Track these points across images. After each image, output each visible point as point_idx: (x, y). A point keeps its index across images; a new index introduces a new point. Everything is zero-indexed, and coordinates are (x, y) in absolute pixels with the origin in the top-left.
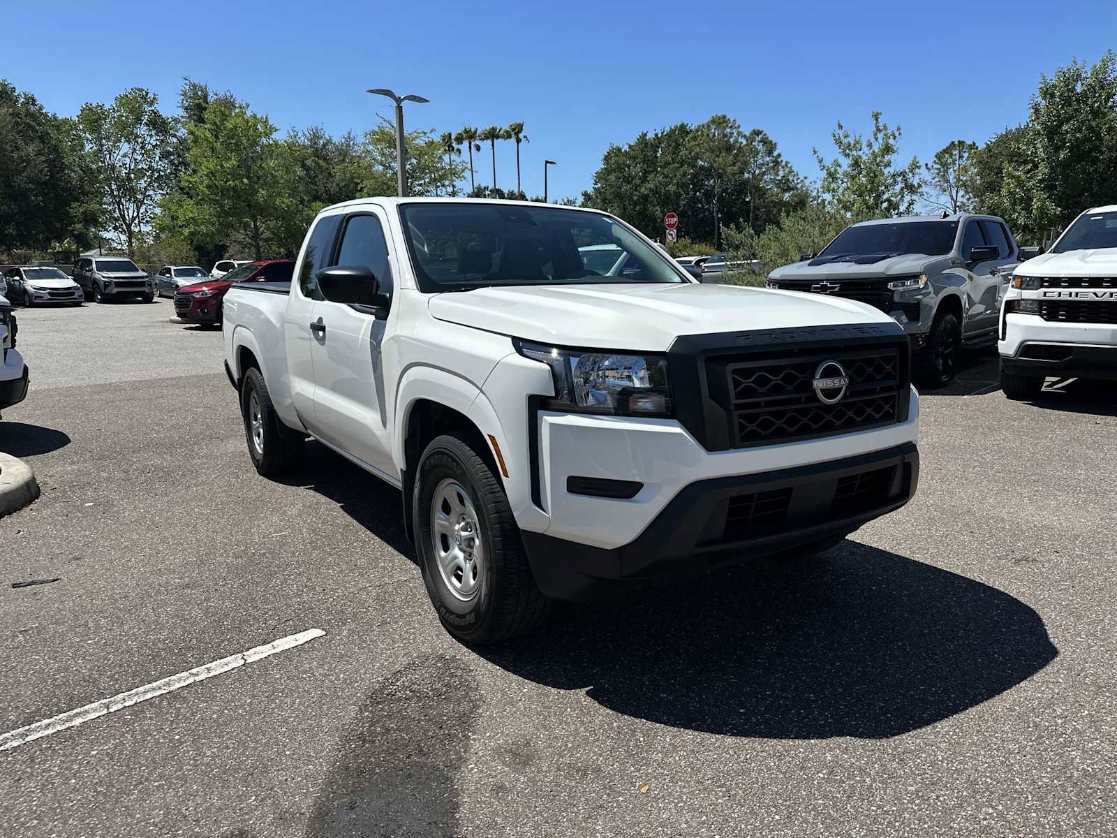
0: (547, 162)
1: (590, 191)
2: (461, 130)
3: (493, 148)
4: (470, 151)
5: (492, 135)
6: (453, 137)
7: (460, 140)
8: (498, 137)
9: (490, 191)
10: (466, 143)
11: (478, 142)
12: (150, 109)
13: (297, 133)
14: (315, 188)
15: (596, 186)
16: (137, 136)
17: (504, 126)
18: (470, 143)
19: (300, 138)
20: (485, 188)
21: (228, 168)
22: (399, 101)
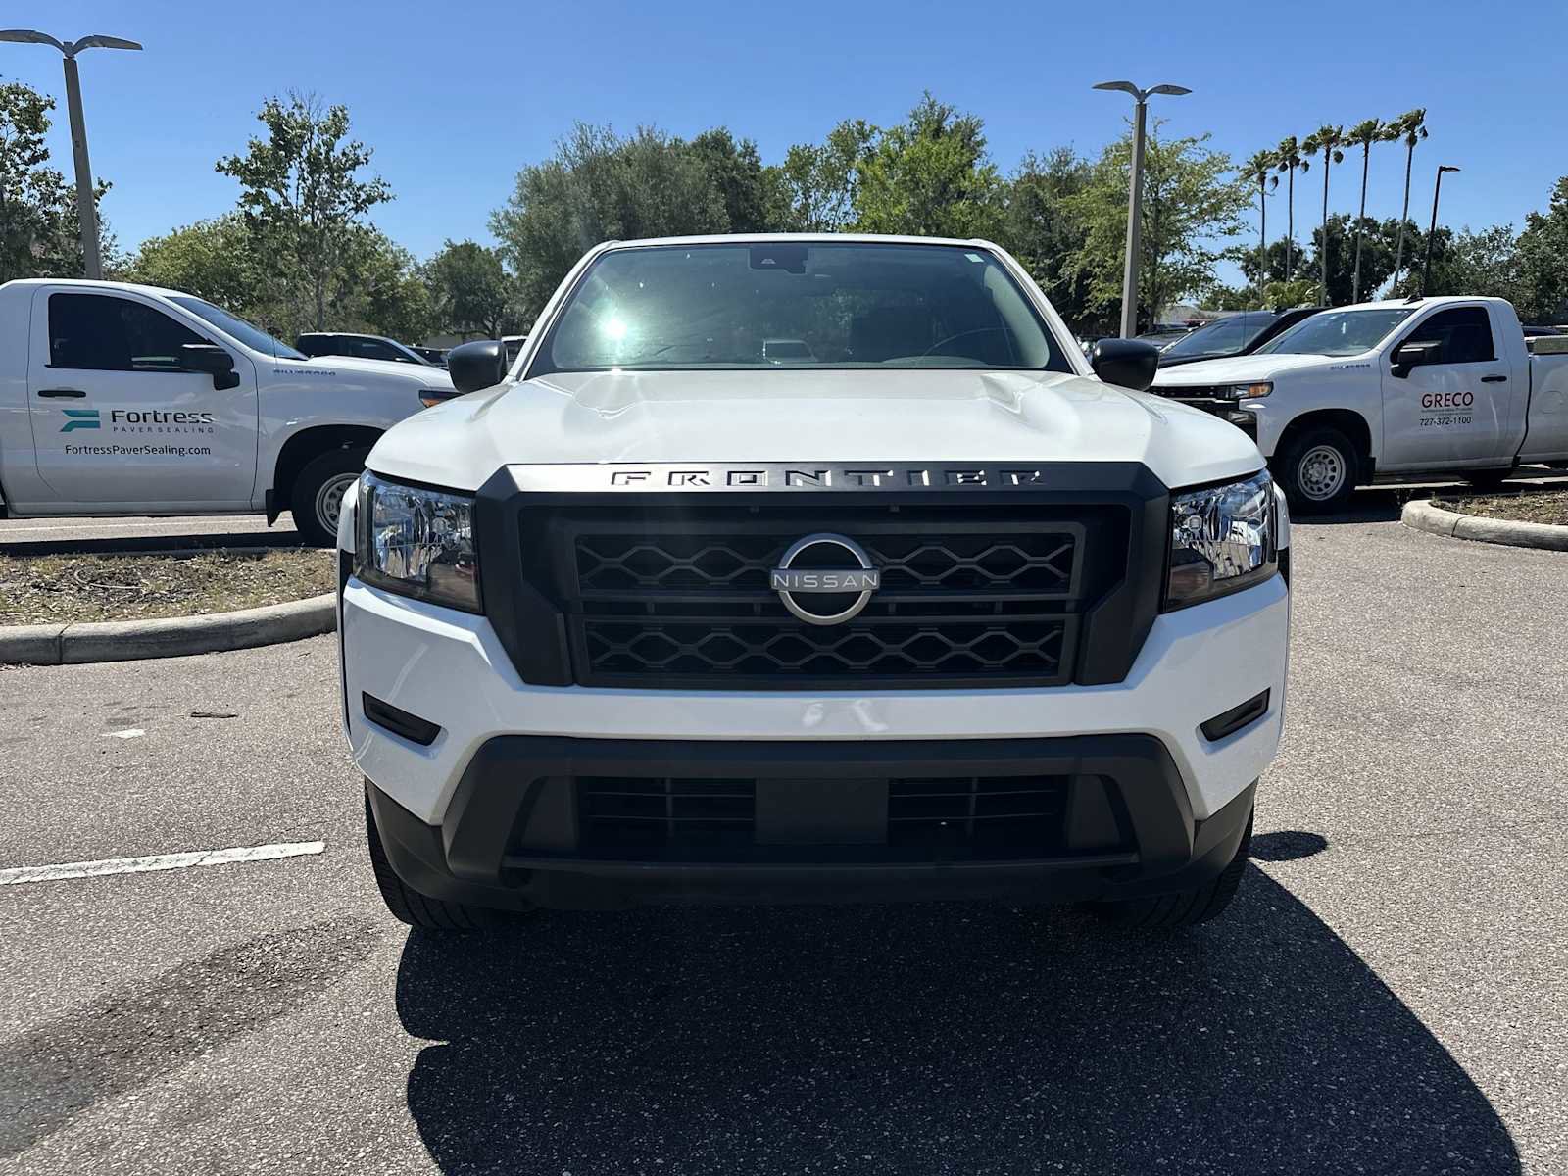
0: (1442, 169)
1: (1546, 212)
2: (1316, 132)
3: (1366, 155)
4: (1327, 163)
5: (1367, 134)
6: (1300, 143)
7: (1311, 148)
8: (1376, 137)
9: (1355, 222)
10: (1322, 151)
11: (1341, 149)
12: (865, 145)
13: (1035, 159)
14: (1049, 235)
15: (1556, 203)
16: (848, 182)
17: (1388, 118)
18: (1328, 151)
19: (1038, 165)
20: (1344, 218)
21: (897, 215)
22: (1141, 96)
